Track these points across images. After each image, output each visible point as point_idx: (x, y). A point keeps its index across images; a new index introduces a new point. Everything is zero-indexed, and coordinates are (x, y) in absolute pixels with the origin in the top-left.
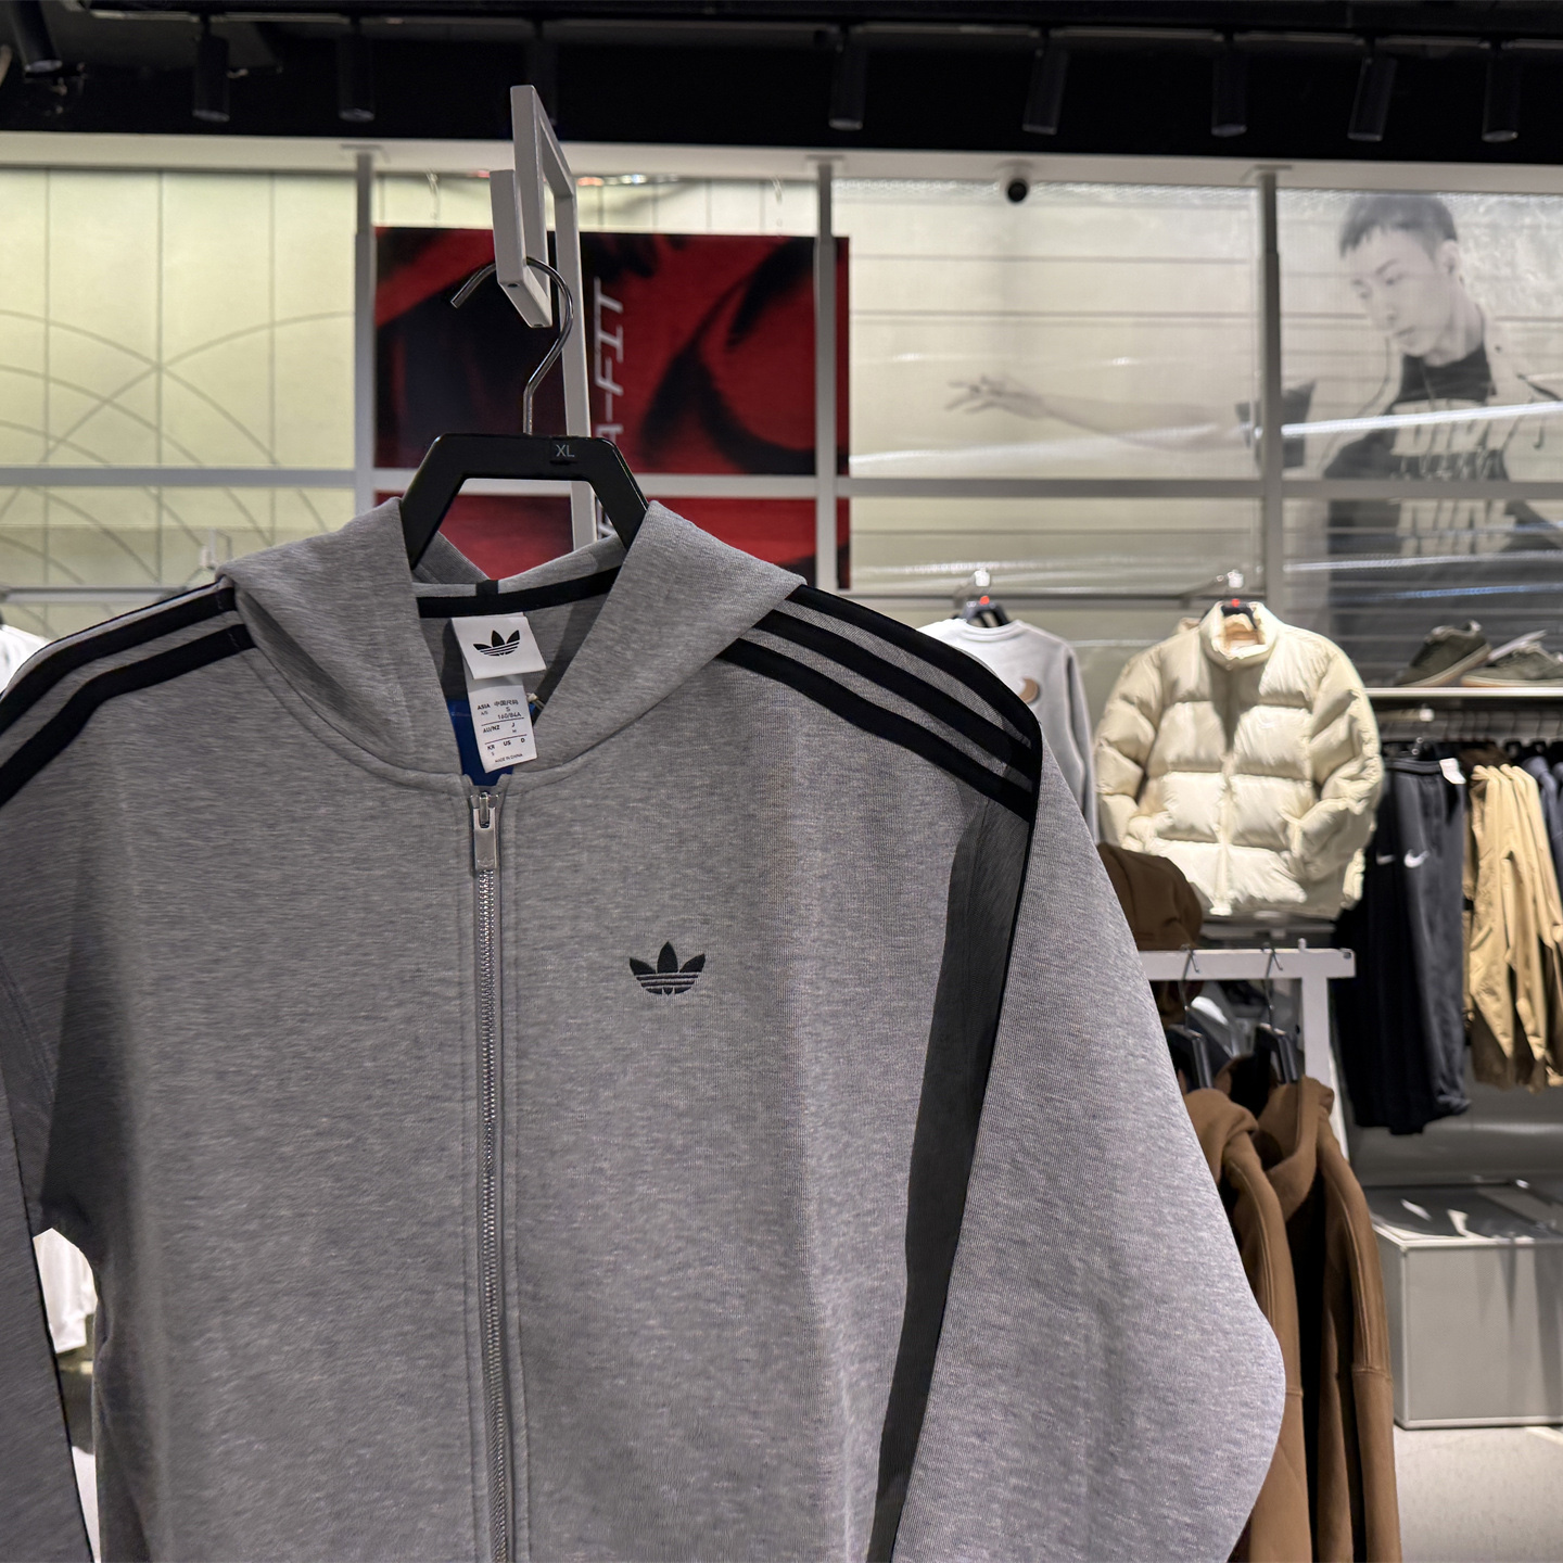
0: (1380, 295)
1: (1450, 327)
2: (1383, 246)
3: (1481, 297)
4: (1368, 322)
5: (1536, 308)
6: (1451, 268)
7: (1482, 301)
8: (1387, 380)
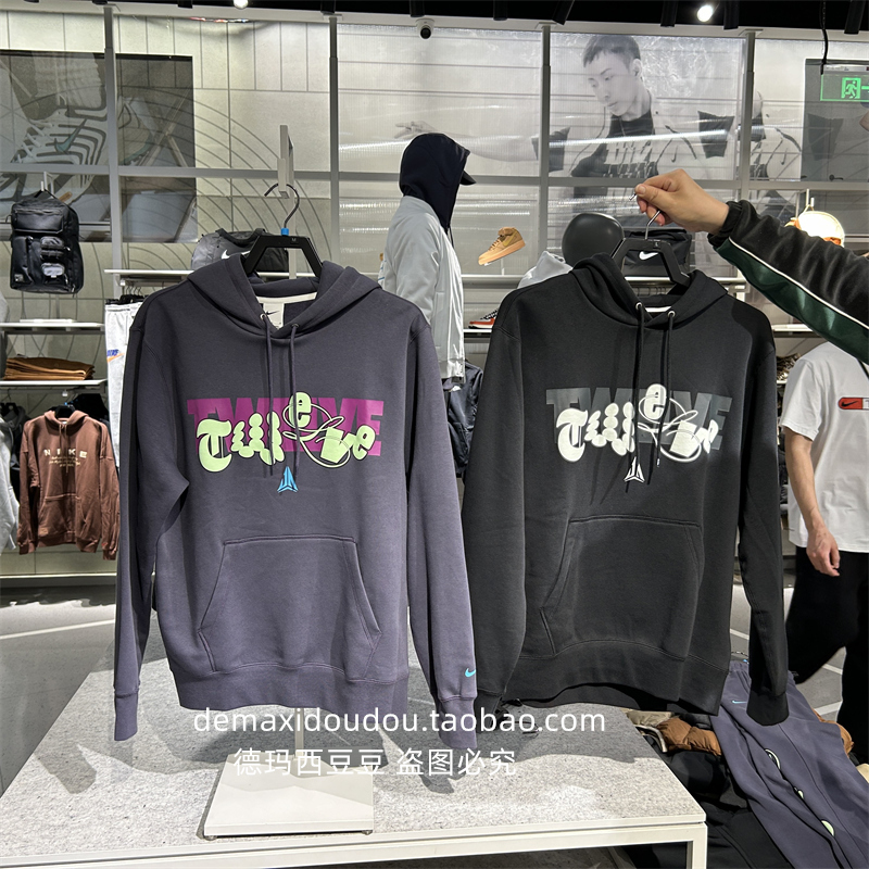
0: (602, 85)
1: (635, 102)
2: (604, 61)
3: (650, 87)
4: (596, 99)
5: (676, 93)
6: (637, 73)
7: (650, 89)
8: (604, 127)
